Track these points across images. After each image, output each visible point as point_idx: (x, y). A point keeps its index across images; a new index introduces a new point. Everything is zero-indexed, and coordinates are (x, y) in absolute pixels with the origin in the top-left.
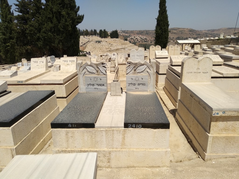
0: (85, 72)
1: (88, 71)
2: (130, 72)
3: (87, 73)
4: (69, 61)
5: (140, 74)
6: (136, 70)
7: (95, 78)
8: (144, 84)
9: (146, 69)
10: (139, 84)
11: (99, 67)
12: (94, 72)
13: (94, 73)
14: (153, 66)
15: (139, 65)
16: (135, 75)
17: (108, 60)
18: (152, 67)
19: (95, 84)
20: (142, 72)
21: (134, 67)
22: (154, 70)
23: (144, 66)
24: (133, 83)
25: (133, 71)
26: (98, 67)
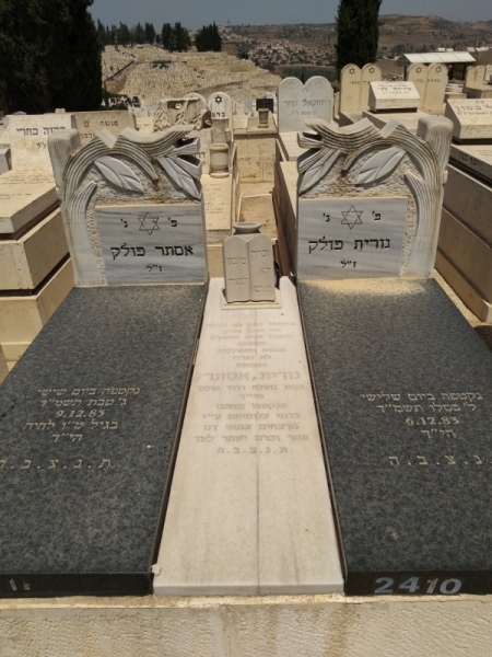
0: (96, 188)
1: (109, 184)
2: (317, 183)
3: (104, 191)
4: (41, 131)
5: (365, 192)
6: (352, 173)
7: (145, 215)
8: (386, 243)
9: (403, 165)
10: (359, 244)
11: (163, 161)
12: (140, 187)
13: (140, 193)
14: (437, 149)
15: (367, 146)
16: (345, 198)
17: (200, 122)
18: (434, 157)
19: (149, 244)
20: (378, 182)
21: (343, 156)
22: (437, 174)
23: (393, 149)
24: (333, 239)
25: (334, 180)
26: (155, 163)
